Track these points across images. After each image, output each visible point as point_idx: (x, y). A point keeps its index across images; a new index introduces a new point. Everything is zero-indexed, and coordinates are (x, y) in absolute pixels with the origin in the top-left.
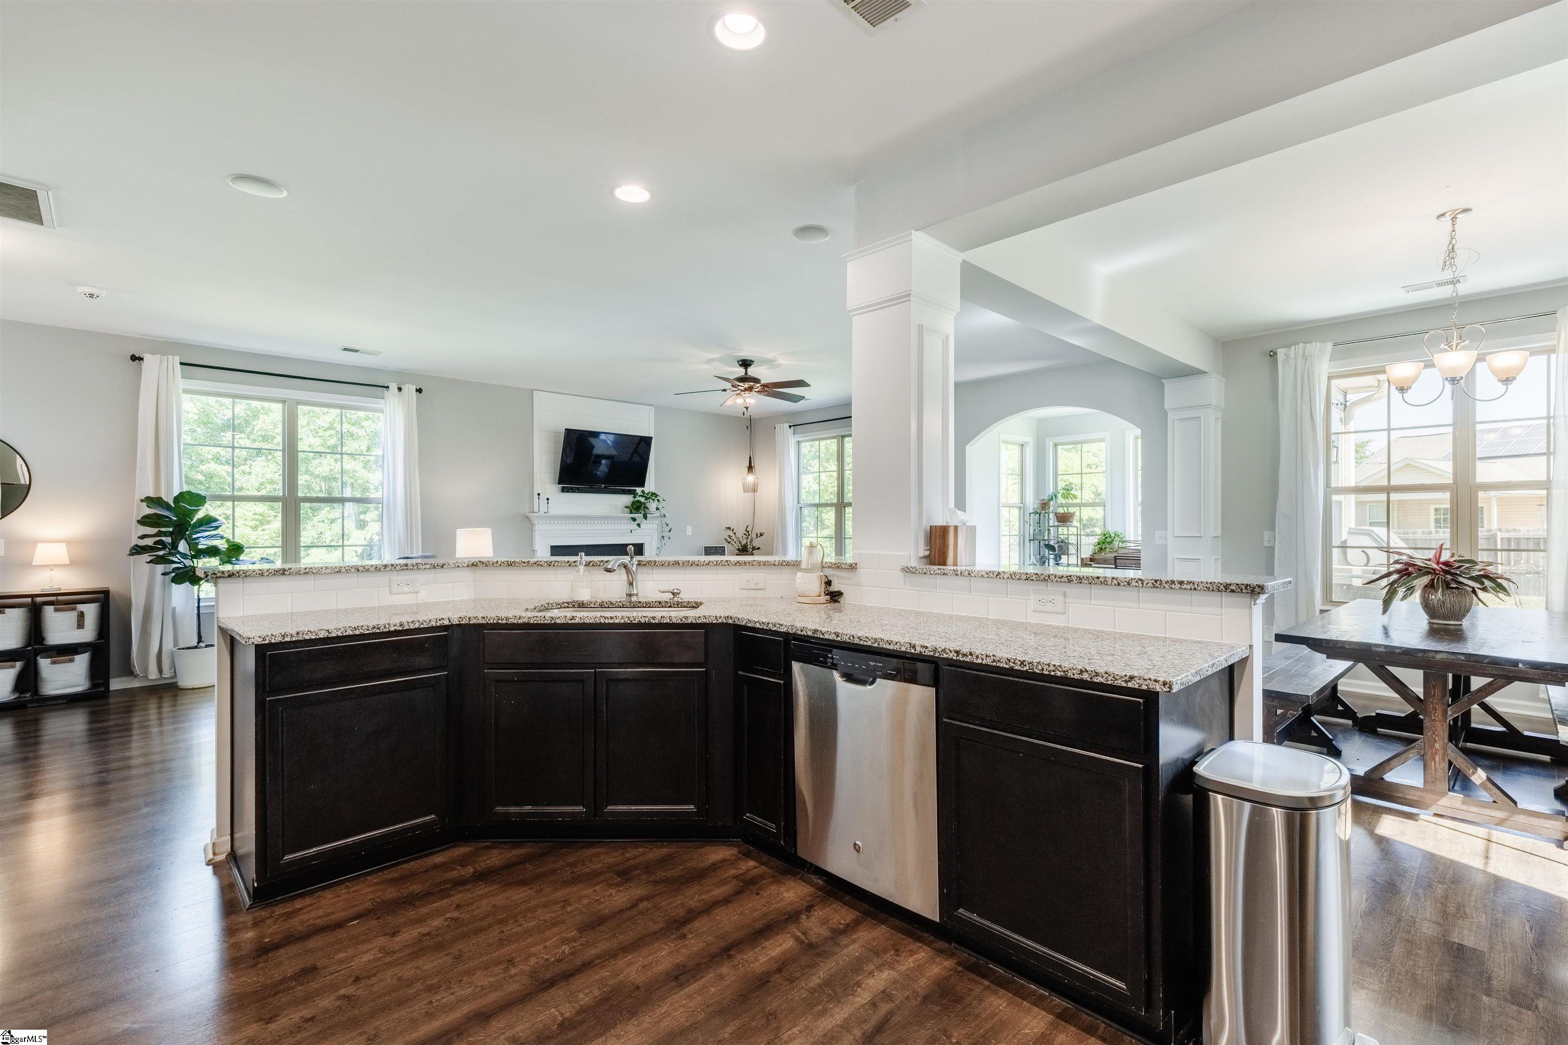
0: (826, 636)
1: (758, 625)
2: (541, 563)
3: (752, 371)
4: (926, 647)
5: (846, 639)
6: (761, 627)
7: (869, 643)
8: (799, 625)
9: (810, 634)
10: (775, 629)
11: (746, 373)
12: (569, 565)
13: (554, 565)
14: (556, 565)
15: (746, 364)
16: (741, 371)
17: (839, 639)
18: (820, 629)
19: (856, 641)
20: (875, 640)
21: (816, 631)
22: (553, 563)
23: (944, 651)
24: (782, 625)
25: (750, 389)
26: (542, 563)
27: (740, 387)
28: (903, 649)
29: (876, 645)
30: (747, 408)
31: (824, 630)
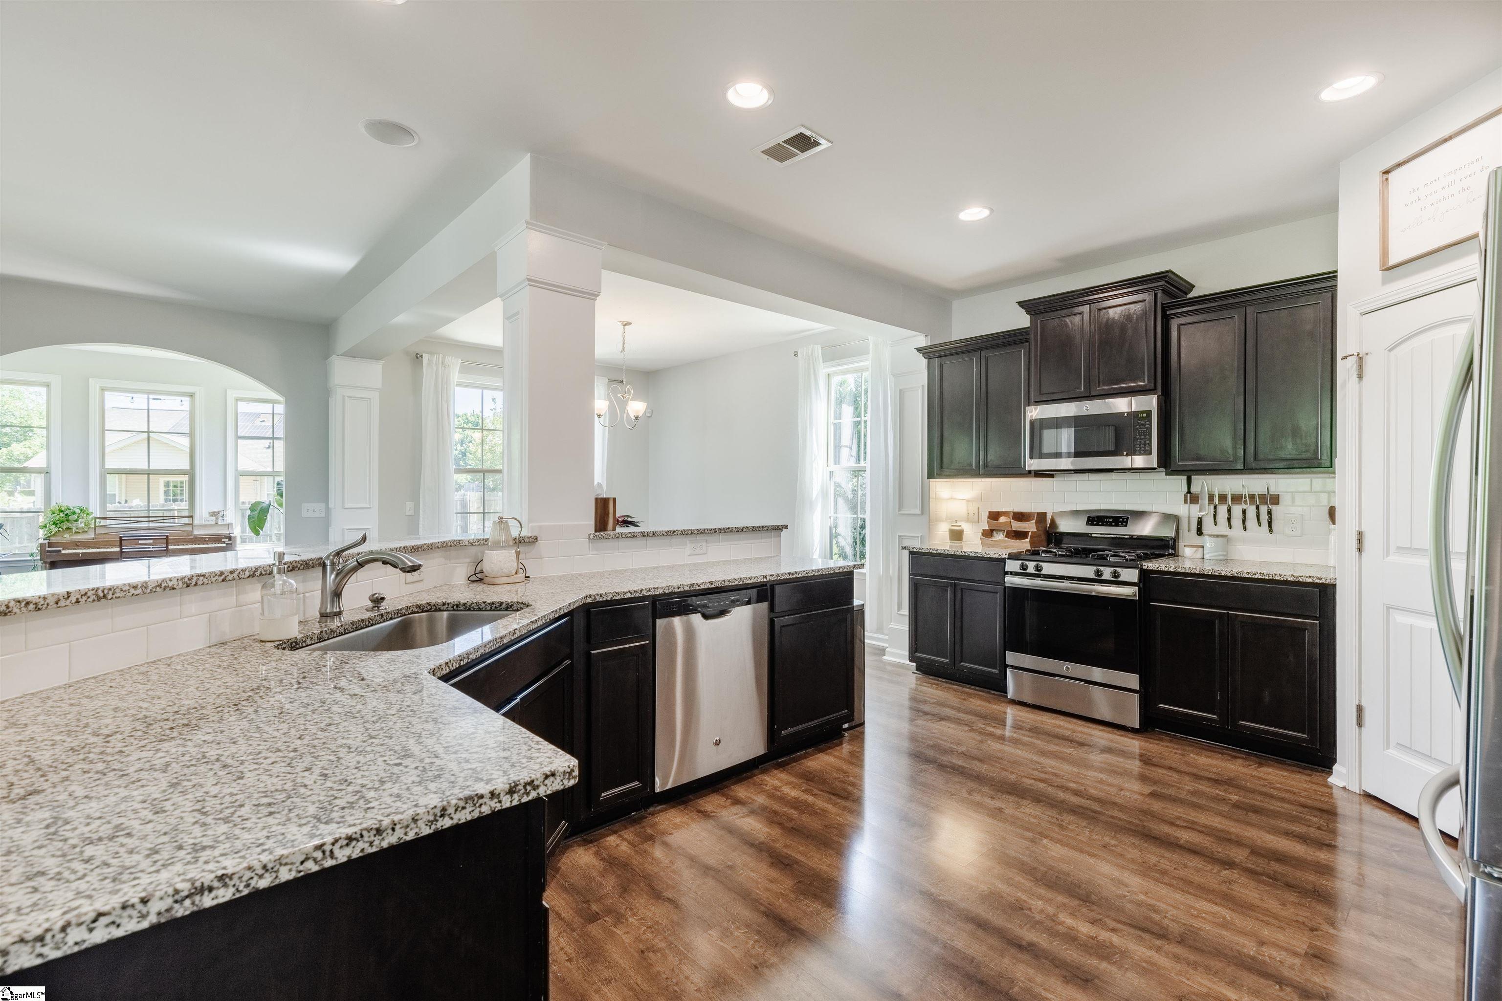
0: (702, 587)
1: (629, 595)
2: (170, 584)
4: (773, 575)
5: (718, 584)
6: (633, 596)
7: (736, 583)
8: (675, 583)
9: (687, 588)
10: (650, 593)
12: (223, 581)
13: (196, 585)
14: (200, 582)
17: (713, 586)
18: (695, 582)
19: (727, 584)
20: (741, 579)
21: (692, 585)
22: (195, 579)
23: (782, 575)
24: (657, 588)
26: (174, 582)
28: (759, 580)
29: (741, 583)
31: (699, 582)
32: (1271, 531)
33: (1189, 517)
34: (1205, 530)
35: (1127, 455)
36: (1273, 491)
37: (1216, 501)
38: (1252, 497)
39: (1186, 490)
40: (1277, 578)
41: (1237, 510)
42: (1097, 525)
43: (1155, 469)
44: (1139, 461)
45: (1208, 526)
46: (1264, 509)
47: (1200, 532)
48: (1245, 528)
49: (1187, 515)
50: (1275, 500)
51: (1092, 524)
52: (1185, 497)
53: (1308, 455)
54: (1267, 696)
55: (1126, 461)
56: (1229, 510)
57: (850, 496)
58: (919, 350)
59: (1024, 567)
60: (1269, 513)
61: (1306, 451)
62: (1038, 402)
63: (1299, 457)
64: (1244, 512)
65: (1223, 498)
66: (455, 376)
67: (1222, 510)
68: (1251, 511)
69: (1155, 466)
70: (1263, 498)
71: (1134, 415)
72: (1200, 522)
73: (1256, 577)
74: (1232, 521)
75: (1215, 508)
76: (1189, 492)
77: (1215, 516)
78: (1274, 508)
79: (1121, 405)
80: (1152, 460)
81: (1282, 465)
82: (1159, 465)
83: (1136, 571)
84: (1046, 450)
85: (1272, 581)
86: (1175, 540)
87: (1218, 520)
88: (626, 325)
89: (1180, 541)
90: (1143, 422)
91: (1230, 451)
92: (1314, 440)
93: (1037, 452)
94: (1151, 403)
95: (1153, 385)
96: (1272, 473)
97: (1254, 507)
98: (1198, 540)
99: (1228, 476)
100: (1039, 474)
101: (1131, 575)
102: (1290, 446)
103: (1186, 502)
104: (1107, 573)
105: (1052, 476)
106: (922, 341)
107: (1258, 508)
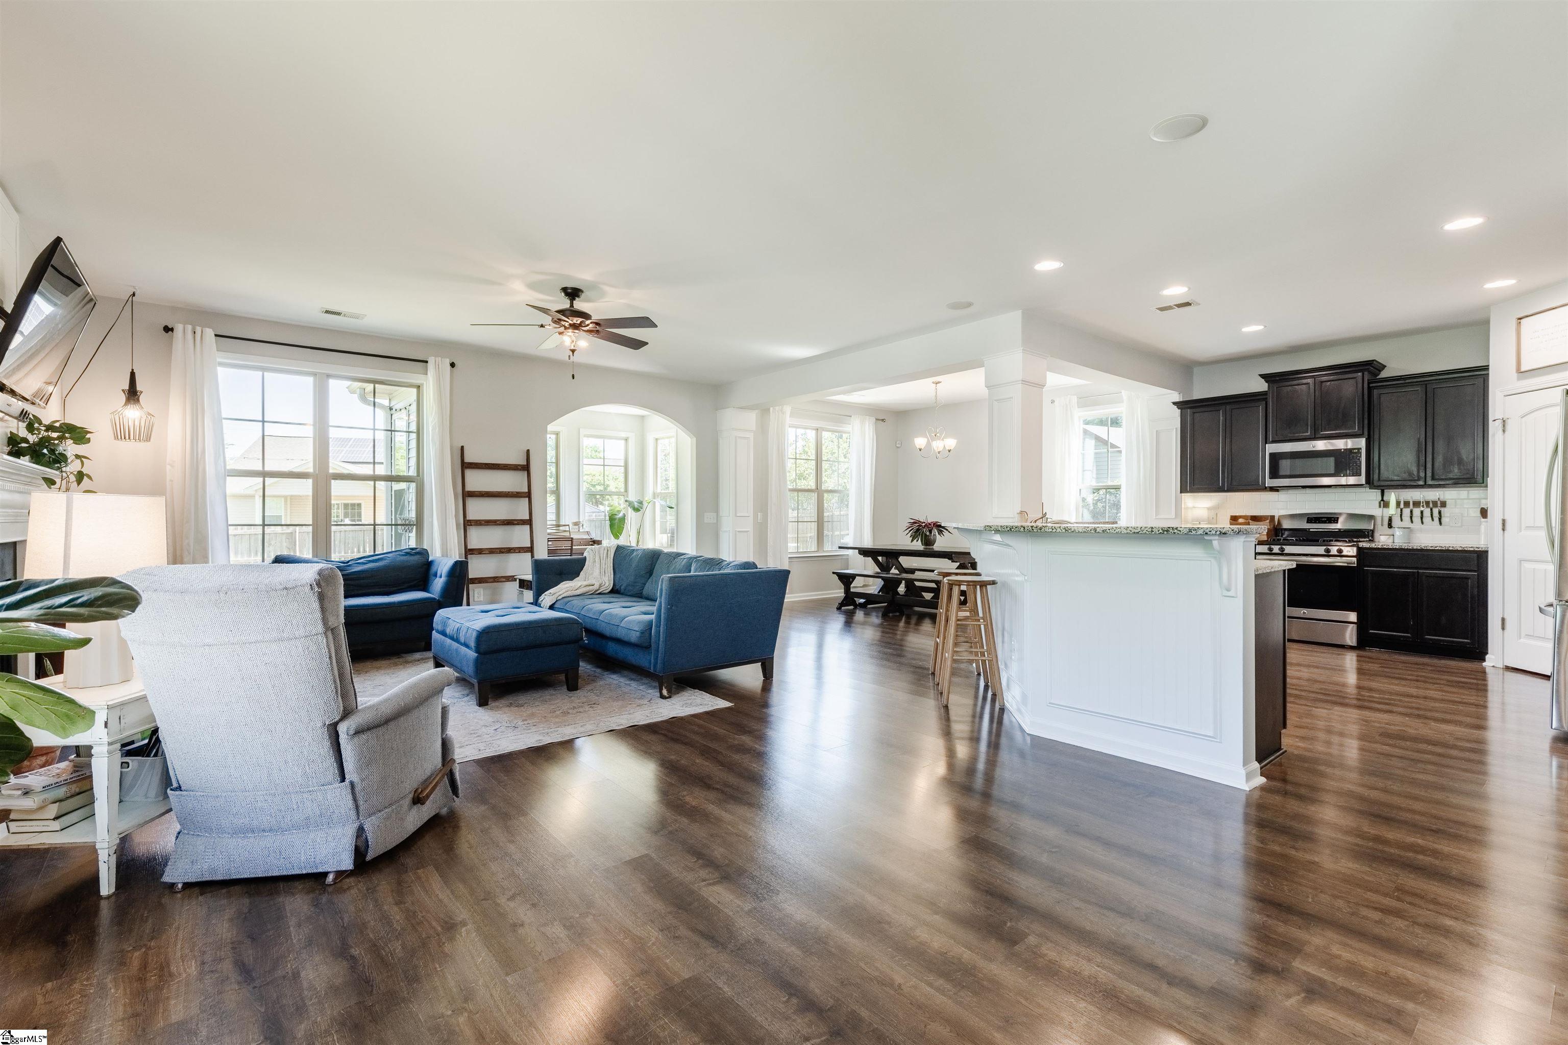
3: (579, 305)
11: (572, 305)
15: (573, 293)
16: (565, 304)
25: (575, 327)
27: (563, 323)
30: (573, 351)
32: (1441, 524)
33: (1382, 517)
34: (1393, 524)
35: (1344, 476)
36: (1442, 498)
37: (1402, 506)
38: (1427, 503)
39: (1381, 499)
40: (1451, 549)
41: (1417, 512)
42: (1315, 523)
43: (1363, 485)
44: (1352, 480)
45: (1396, 522)
46: (1436, 511)
47: (1390, 526)
48: (1422, 523)
49: (1381, 515)
50: (1444, 504)
51: (1311, 522)
52: (1380, 503)
53: (1468, 476)
54: (1443, 620)
55: (1343, 480)
56: (1411, 512)
57: (1092, 508)
58: (1174, 403)
59: (1271, 549)
60: (1440, 513)
61: (1468, 473)
62: (1274, 442)
63: (1462, 477)
64: (1422, 512)
65: (1407, 504)
66: (788, 420)
67: (1406, 512)
68: (1427, 512)
69: (1364, 483)
70: (1435, 504)
71: (1350, 451)
72: (1390, 520)
73: (1437, 548)
74: (1413, 519)
75: (1401, 510)
76: (1382, 500)
77: (1401, 515)
78: (1442, 509)
79: (1340, 444)
80: (1362, 479)
81: (1450, 482)
82: (1366, 483)
83: (1355, 549)
84: (1282, 473)
85: (1448, 551)
86: (1373, 531)
87: (1403, 518)
88: (936, 384)
89: (1376, 532)
90: (1355, 455)
91: (1415, 473)
92: (1472, 467)
93: (1274, 474)
94: (1362, 443)
95: (1361, 431)
96: (1444, 487)
97: (1429, 510)
98: (1390, 531)
99: (1411, 490)
100: (1273, 489)
101: (1352, 551)
102: (1456, 471)
103: (1380, 506)
104: (1334, 550)
105: (1278, 491)
106: (1177, 398)
107: (1431, 510)
